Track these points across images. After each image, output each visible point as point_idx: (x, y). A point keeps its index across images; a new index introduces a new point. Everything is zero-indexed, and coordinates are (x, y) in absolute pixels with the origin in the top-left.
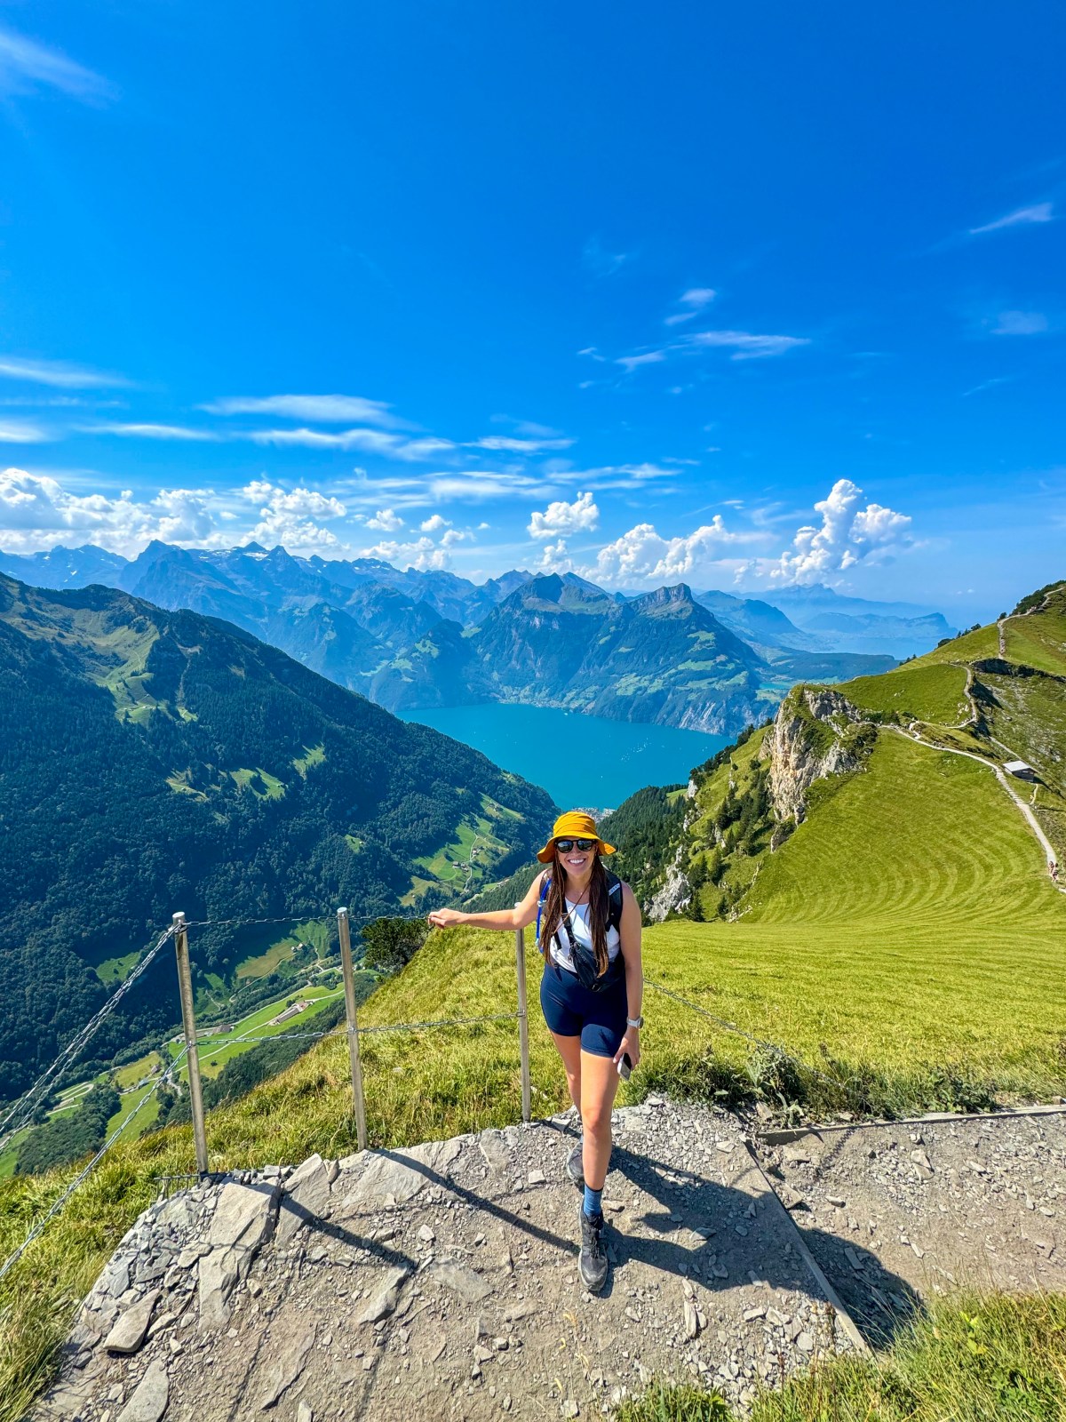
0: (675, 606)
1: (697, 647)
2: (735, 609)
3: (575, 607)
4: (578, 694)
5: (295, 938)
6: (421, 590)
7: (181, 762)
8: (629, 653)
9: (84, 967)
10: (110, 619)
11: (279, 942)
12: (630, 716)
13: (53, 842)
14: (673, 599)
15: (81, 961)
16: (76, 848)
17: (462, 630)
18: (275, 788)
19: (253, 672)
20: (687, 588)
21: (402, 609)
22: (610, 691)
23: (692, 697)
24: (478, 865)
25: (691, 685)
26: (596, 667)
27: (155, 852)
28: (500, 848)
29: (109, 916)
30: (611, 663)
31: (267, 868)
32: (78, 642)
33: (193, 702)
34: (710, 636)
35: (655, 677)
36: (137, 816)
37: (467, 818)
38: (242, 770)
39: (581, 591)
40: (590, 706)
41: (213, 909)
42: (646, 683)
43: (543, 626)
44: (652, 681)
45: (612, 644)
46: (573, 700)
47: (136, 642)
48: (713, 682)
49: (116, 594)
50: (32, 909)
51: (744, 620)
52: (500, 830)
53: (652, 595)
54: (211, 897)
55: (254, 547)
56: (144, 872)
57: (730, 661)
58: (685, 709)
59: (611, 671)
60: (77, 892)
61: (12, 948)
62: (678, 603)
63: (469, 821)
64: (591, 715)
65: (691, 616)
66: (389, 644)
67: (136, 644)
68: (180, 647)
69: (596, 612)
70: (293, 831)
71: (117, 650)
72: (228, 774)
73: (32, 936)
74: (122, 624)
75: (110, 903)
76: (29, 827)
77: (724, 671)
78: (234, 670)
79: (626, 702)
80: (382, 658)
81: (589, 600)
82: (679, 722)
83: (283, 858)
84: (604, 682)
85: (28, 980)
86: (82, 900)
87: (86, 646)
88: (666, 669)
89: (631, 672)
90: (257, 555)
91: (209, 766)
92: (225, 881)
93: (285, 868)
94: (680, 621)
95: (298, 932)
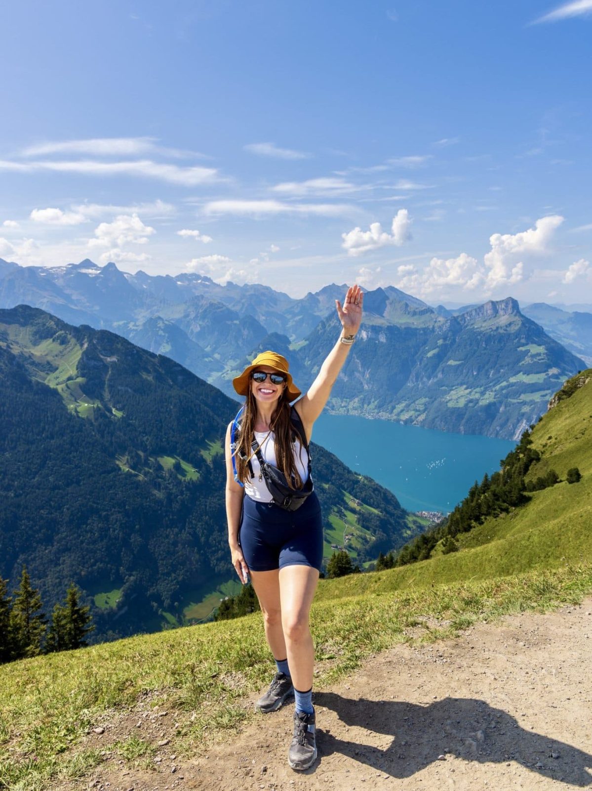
0: (504, 319)
1: (527, 360)
2: (563, 322)
3: (402, 320)
4: (408, 406)
5: (221, 593)
6: (243, 304)
7: (122, 449)
8: (459, 366)
9: (88, 596)
10: (36, 333)
11: (211, 593)
12: (462, 428)
13: (52, 503)
14: (501, 312)
15: (84, 591)
16: (68, 509)
17: (289, 342)
18: (192, 474)
19: (159, 378)
20: (515, 304)
21: (229, 323)
22: (441, 403)
23: (526, 409)
24: (353, 549)
25: (523, 397)
26: (425, 379)
27: (120, 516)
28: (368, 536)
29: (96, 562)
30: (440, 375)
31: (194, 534)
32: (22, 352)
33: (118, 402)
34: (541, 349)
35: (486, 390)
36: (102, 488)
37: (336, 509)
38: (165, 457)
39: (407, 305)
40: (422, 417)
41: (162, 564)
42: (477, 396)
43: (369, 339)
44: (483, 393)
45: (440, 357)
46: (403, 412)
47: (61, 352)
48: (546, 395)
49: (39, 312)
50: (47, 551)
51: (572, 333)
52: (364, 521)
53: (480, 309)
54: (160, 554)
55: (87, 263)
56: (114, 531)
57: (563, 374)
58: (518, 421)
59: (440, 384)
60: (74, 542)
61: (40, 578)
62: (506, 317)
63: (338, 512)
64: (423, 426)
65: (520, 330)
66: (217, 356)
67: (61, 355)
68: (102, 357)
69: (423, 326)
70: (210, 507)
71: (49, 358)
72: (156, 460)
73: (51, 571)
74: (46, 338)
75: (95, 552)
76: (35, 492)
77: (556, 384)
78: (145, 376)
79: (458, 414)
80: (212, 370)
81: (415, 313)
82: (513, 434)
83: (205, 529)
84: (434, 394)
85: (54, 602)
86: (77, 548)
87: (27, 355)
88: (498, 382)
89: (462, 384)
90: (90, 271)
91: (141, 454)
92: (168, 543)
93: (207, 537)
94: (509, 335)
95: (223, 588)
